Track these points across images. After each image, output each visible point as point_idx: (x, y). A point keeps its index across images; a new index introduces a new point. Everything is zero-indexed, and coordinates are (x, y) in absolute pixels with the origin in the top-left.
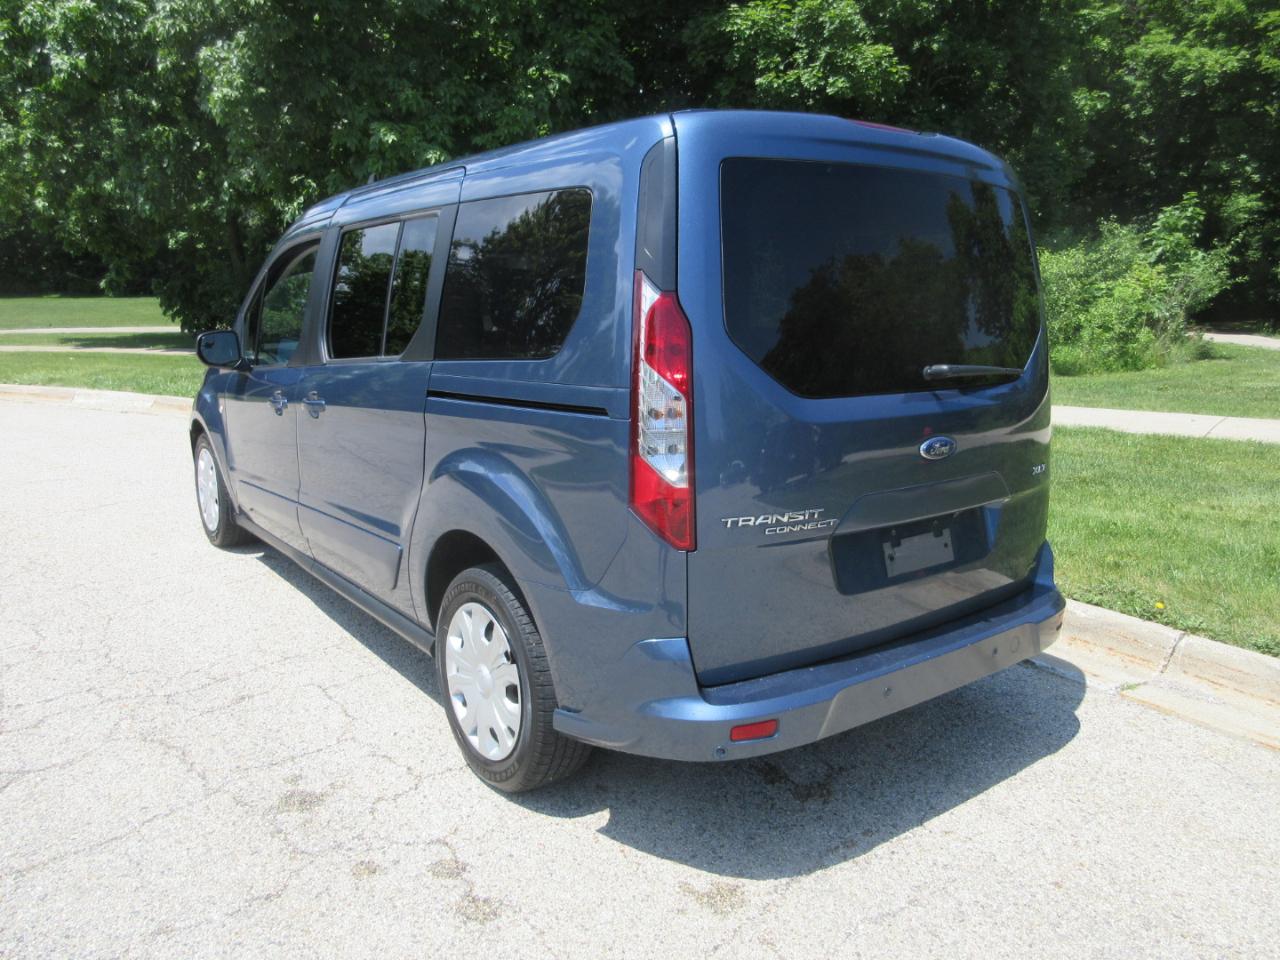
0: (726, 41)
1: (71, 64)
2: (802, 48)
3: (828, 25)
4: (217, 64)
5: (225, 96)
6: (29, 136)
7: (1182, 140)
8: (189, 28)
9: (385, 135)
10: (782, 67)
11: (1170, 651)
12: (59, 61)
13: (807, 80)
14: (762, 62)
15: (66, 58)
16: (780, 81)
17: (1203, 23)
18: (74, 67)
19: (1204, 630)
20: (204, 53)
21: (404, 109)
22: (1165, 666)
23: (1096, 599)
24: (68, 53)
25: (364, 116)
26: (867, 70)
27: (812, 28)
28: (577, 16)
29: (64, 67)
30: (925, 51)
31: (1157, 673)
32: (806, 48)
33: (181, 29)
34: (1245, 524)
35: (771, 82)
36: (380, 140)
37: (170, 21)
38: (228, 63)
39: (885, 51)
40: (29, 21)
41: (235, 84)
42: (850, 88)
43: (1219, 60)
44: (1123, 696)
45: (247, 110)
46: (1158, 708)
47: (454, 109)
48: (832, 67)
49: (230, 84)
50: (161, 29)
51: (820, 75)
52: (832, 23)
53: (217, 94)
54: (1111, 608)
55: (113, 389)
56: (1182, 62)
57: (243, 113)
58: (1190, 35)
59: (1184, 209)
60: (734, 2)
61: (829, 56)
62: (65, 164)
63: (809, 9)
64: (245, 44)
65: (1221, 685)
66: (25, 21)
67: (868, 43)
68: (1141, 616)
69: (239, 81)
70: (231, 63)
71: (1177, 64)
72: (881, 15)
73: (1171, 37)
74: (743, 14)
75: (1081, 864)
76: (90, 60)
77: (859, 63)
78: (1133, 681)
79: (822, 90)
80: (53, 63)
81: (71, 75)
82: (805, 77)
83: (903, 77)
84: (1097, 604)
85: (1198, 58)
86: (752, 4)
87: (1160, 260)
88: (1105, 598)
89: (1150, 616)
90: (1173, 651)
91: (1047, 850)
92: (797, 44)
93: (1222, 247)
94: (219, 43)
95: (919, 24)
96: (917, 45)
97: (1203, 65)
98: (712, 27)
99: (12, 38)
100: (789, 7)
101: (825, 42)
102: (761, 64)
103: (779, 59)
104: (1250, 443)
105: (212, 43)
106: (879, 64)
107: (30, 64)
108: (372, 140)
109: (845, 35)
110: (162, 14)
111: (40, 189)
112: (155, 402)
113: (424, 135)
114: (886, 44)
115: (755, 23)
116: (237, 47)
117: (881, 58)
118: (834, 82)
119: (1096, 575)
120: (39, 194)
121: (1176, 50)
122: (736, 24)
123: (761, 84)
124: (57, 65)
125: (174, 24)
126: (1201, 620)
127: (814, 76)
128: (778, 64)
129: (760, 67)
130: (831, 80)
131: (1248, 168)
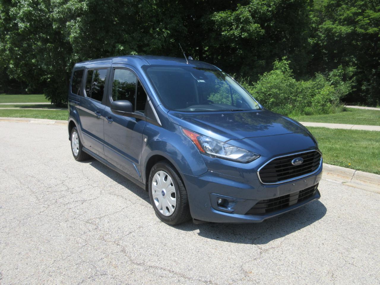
0: (213, 22)
1: (25, 26)
2: (235, 25)
3: (242, 18)
4: (72, 27)
5: (74, 36)
6: (9, 46)
7: (335, 52)
8: (63, 17)
9: (120, 47)
10: (229, 30)
11: (353, 175)
12: (21, 25)
13: (236, 33)
14: (224, 28)
15: (23, 24)
16: (229, 33)
17: (341, 19)
18: (26, 27)
19: (361, 169)
20: (68, 23)
21: (125, 40)
22: (352, 178)
23: (333, 164)
24: (23, 23)
25: (113, 42)
26: (253, 31)
27: (237, 19)
28: (171, 15)
29: (23, 27)
30: (268, 26)
31: (350, 180)
33: (61, 17)
34: (366, 148)
35: (226, 34)
36: (119, 49)
37: (58, 14)
38: (75, 26)
39: (258, 26)
40: (12, 13)
41: (78, 32)
42: (248, 36)
43: (345, 29)
44: (343, 184)
45: (80, 40)
46: (352, 187)
47: (138, 40)
48: (243, 30)
49: (76, 32)
50: (55, 17)
51: (240, 32)
52: (243, 18)
53: (72, 35)
54: (337, 165)
55: (42, 118)
56: (335, 30)
57: (79, 40)
58: (337, 22)
59: (338, 70)
60: (216, 12)
61: (242, 27)
62: (19, 54)
63: (237, 14)
64: (80, 21)
65: (366, 182)
66: (11, 14)
67: (253, 23)
68: (345, 167)
69: (79, 32)
70: (76, 26)
71: (334, 30)
72: (256, 16)
73: (332, 23)
74: (218, 15)
75: (343, 214)
76: (30, 25)
77: (251, 29)
78: (344, 181)
79: (240, 36)
80: (19, 25)
81: (25, 29)
82: (236, 32)
83: (263, 33)
84: (333, 165)
85: (340, 29)
86: (220, 12)
87: (332, 84)
88: (335, 163)
89: (347, 167)
90: (354, 175)
91: (335, 212)
92: (233, 23)
93: (349, 81)
94: (72, 21)
95: (267, 18)
96: (266, 24)
97: (341, 31)
98: (209, 18)
99: (6, 18)
100: (231, 13)
101: (241, 23)
102: (223, 29)
103: (228, 27)
104: (362, 131)
105: (70, 21)
106: (256, 29)
107: (11, 26)
108: (116, 48)
109: (247, 21)
110: (55, 12)
111: (12, 62)
112: (56, 122)
113: (130, 47)
114: (258, 24)
115: (221, 17)
116: (78, 22)
117: (257, 28)
118: (244, 34)
119: (332, 158)
120: (11, 63)
121: (333, 26)
122: (216, 18)
123: (223, 34)
124: (20, 26)
125: (59, 16)
126: (360, 167)
127: (238, 32)
128: (228, 29)
129: (223, 30)
130: (243, 34)
131: (354, 59)
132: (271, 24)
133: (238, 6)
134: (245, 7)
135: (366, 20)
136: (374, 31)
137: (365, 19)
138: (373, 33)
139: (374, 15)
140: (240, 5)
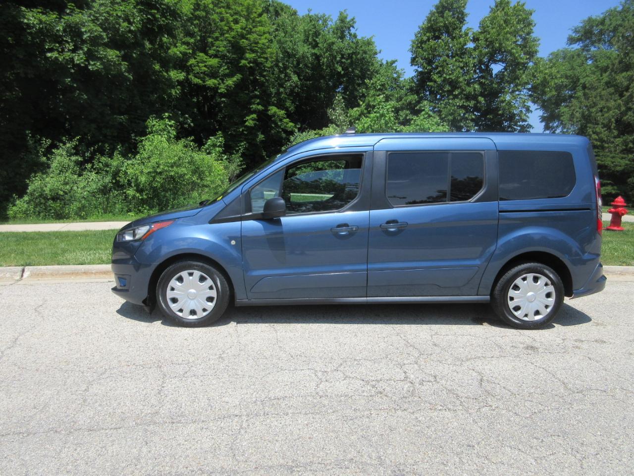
10: (60, 50)
13: (77, 60)
14: (48, 45)
16: (62, 58)
27: (74, 31)
32: (71, 42)
35: (56, 58)
39: (117, 54)
42: (103, 69)
48: (90, 55)
51: (84, 59)
60: (23, 7)
61: (89, 49)
74: (31, 14)
79: (86, 66)
82: (76, 58)
83: (125, 68)
92: (65, 39)
95: (128, 43)
100: (58, 17)
101: (84, 42)
103: (57, 45)
109: (95, 41)
115: (41, 22)
118: (94, 64)
122: (30, 20)
123: (51, 57)
127: (82, 59)
128: (58, 47)
129: (47, 47)
130: (92, 63)
131: (189, 121)
132: (134, 55)
133: (69, 7)
134: (82, 11)
135: (202, 67)
136: (213, 83)
137: (200, 64)
138: (213, 86)
139: (210, 61)
140: (72, 6)
